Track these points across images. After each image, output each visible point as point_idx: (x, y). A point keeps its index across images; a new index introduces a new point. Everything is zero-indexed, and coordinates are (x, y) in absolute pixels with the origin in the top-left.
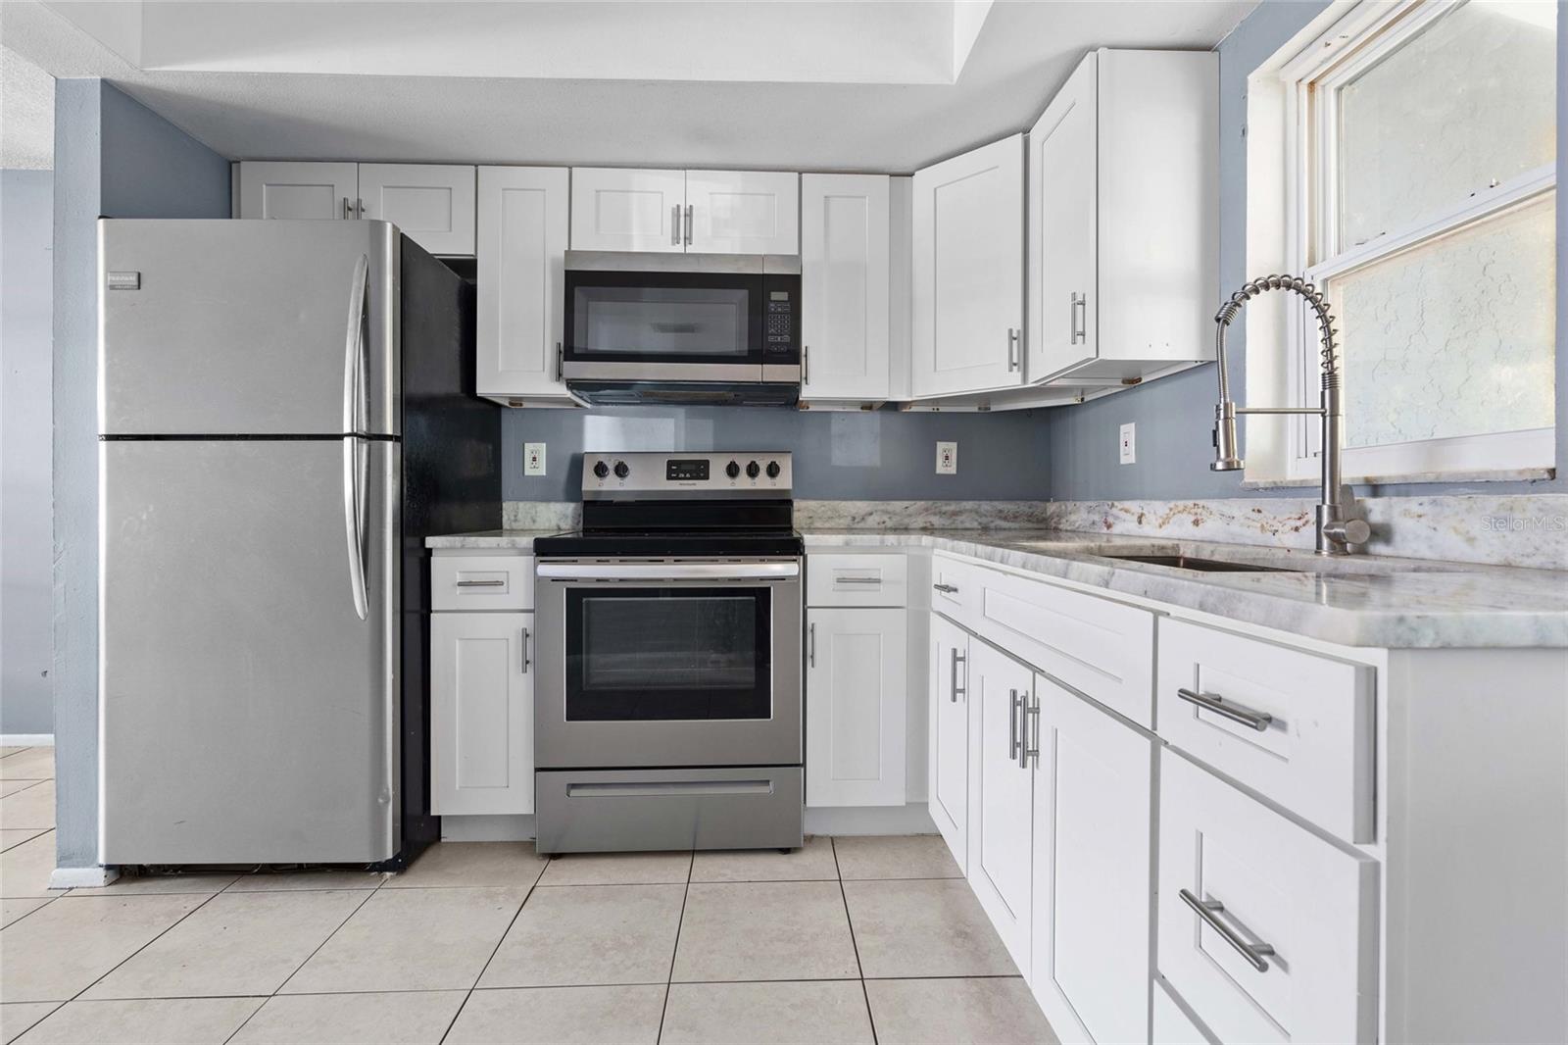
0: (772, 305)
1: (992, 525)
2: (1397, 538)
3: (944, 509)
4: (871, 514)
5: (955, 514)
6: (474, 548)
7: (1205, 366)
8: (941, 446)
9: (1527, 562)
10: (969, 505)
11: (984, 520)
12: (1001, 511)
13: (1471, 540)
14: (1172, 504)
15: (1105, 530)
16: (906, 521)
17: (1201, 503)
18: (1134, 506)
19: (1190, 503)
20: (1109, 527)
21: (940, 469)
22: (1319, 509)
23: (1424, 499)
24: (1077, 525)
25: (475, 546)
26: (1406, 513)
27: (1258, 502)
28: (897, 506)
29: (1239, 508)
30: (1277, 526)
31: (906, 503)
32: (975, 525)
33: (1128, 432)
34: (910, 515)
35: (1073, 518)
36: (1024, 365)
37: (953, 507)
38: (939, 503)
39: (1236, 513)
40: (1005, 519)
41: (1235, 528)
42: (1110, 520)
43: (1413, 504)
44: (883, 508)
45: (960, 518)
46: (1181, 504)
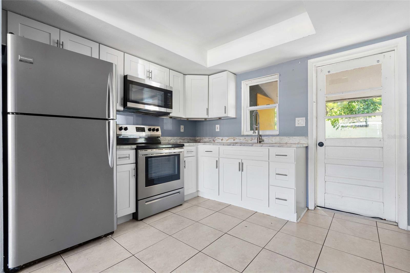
0: (168, 96)
1: (189, 142)
2: (264, 141)
3: (182, 138)
4: (171, 140)
5: (184, 139)
6: (122, 149)
7: (234, 118)
8: (181, 126)
9: (277, 143)
10: (186, 138)
11: (188, 140)
12: (190, 139)
13: (272, 141)
14: (229, 137)
15: (213, 142)
16: (177, 141)
17: (235, 137)
18: (221, 138)
19: (233, 137)
20: (214, 141)
21: (181, 131)
22: (258, 138)
23: (268, 137)
24: (205, 141)
25: (123, 148)
26: (265, 138)
27: (245, 137)
28: (175, 138)
29: (242, 138)
30: (248, 140)
31: (177, 137)
32: (187, 142)
33: (218, 126)
34: (177, 140)
35: (204, 140)
36: (208, 114)
37: (184, 138)
38: (182, 137)
39: (242, 139)
40: (191, 140)
41: (241, 141)
42: (214, 140)
43: (266, 137)
44: (173, 138)
45: (185, 140)
46: (231, 138)
